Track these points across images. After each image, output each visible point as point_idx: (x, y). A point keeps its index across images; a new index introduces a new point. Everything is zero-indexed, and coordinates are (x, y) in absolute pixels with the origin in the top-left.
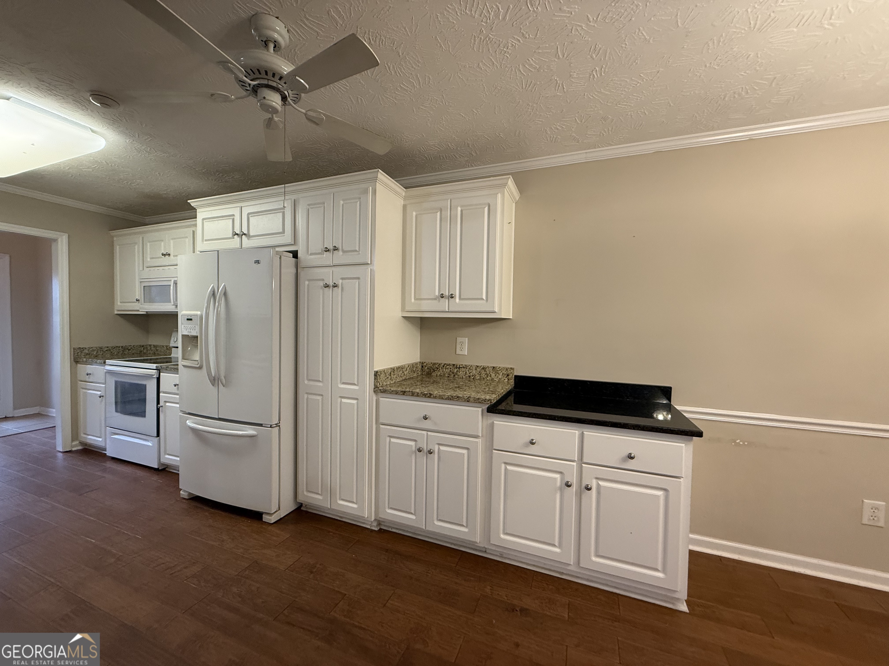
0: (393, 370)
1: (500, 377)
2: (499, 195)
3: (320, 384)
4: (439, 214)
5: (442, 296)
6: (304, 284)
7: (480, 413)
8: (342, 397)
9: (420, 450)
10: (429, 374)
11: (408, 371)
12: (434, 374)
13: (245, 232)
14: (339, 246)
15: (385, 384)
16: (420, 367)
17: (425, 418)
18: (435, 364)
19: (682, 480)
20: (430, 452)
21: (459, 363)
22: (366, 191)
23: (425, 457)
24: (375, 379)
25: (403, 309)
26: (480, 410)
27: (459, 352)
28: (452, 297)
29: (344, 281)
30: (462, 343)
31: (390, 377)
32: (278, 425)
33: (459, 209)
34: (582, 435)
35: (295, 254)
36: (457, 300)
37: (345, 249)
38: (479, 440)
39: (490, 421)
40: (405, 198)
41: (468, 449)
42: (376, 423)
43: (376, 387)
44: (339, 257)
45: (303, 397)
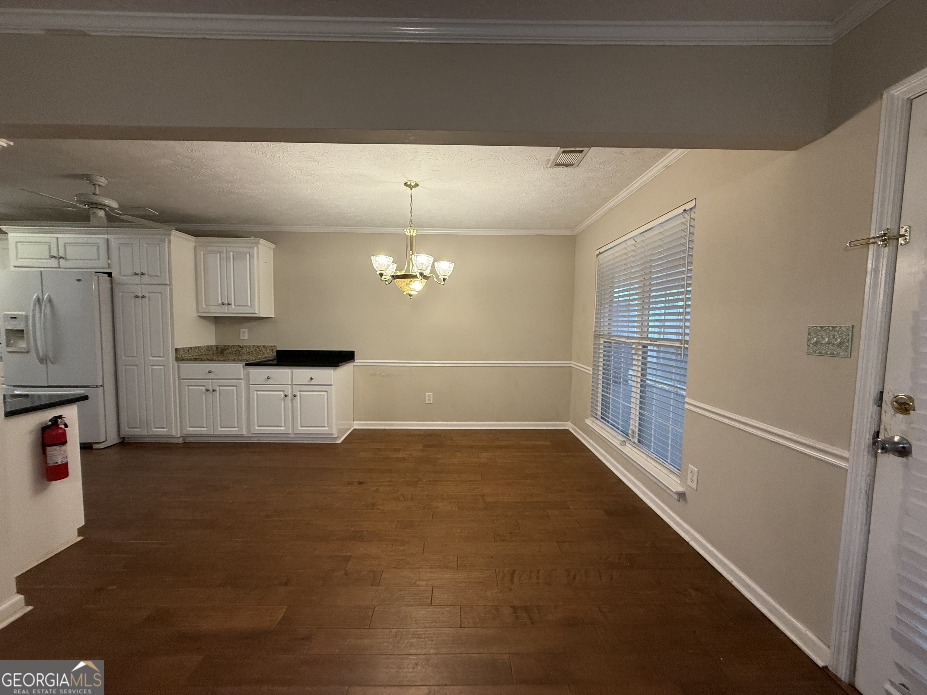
0: (191, 348)
1: (268, 351)
2: (255, 248)
3: (136, 359)
4: (219, 254)
5: (223, 304)
6: (118, 295)
7: (242, 367)
8: (152, 365)
9: (207, 390)
10: (222, 352)
11: (203, 350)
12: (225, 352)
13: (63, 256)
14: (145, 271)
15: (184, 356)
16: (215, 348)
17: (210, 372)
18: (225, 346)
19: (333, 386)
20: (214, 391)
21: (241, 345)
22: (164, 241)
23: (211, 395)
24: (176, 353)
25: (198, 311)
26: (241, 365)
27: (242, 338)
28: (229, 305)
29: (150, 294)
30: (244, 332)
31: (188, 353)
32: (102, 386)
33: (232, 253)
34: (292, 372)
35: (110, 274)
36: (233, 306)
37: (150, 274)
38: (242, 381)
39: (248, 370)
40: (195, 242)
41: (236, 386)
42: (178, 379)
43: (177, 357)
44: (145, 279)
45: (121, 368)
